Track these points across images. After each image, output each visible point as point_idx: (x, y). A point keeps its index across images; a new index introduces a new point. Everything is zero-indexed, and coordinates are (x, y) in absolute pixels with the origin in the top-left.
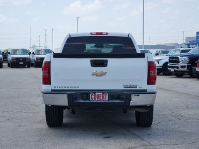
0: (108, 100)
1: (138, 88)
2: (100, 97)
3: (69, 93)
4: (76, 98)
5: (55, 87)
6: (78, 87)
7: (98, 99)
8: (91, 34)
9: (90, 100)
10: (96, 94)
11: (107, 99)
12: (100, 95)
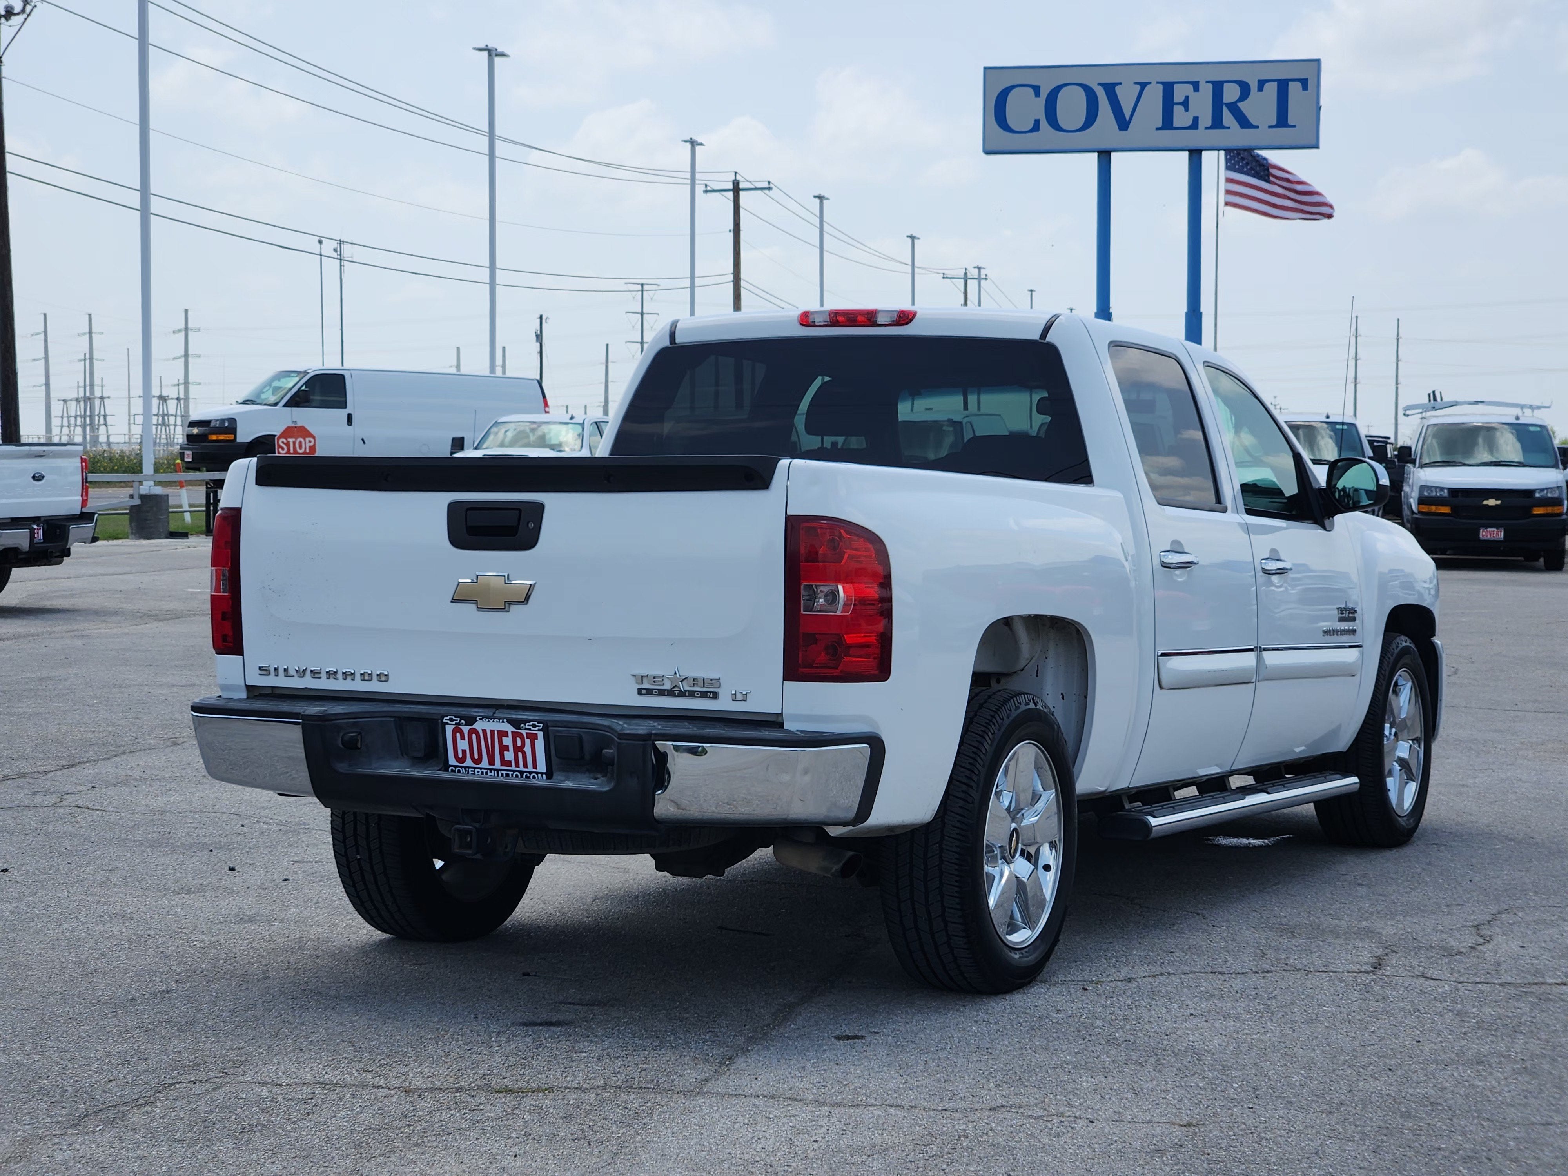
0: (549, 774)
1: (723, 704)
2: (504, 748)
3: (313, 709)
4: (351, 746)
5: (264, 671)
6: (384, 678)
7: (492, 761)
8: (805, 320)
9: (446, 767)
10: (479, 726)
11: (542, 767)
12: (503, 734)
